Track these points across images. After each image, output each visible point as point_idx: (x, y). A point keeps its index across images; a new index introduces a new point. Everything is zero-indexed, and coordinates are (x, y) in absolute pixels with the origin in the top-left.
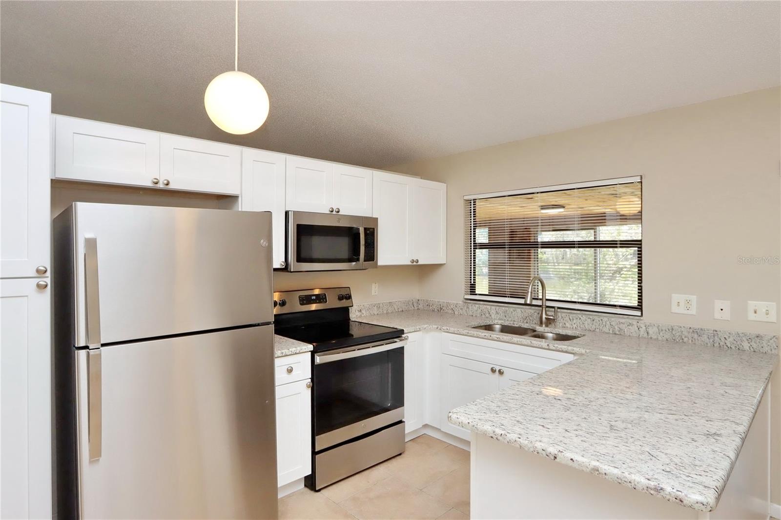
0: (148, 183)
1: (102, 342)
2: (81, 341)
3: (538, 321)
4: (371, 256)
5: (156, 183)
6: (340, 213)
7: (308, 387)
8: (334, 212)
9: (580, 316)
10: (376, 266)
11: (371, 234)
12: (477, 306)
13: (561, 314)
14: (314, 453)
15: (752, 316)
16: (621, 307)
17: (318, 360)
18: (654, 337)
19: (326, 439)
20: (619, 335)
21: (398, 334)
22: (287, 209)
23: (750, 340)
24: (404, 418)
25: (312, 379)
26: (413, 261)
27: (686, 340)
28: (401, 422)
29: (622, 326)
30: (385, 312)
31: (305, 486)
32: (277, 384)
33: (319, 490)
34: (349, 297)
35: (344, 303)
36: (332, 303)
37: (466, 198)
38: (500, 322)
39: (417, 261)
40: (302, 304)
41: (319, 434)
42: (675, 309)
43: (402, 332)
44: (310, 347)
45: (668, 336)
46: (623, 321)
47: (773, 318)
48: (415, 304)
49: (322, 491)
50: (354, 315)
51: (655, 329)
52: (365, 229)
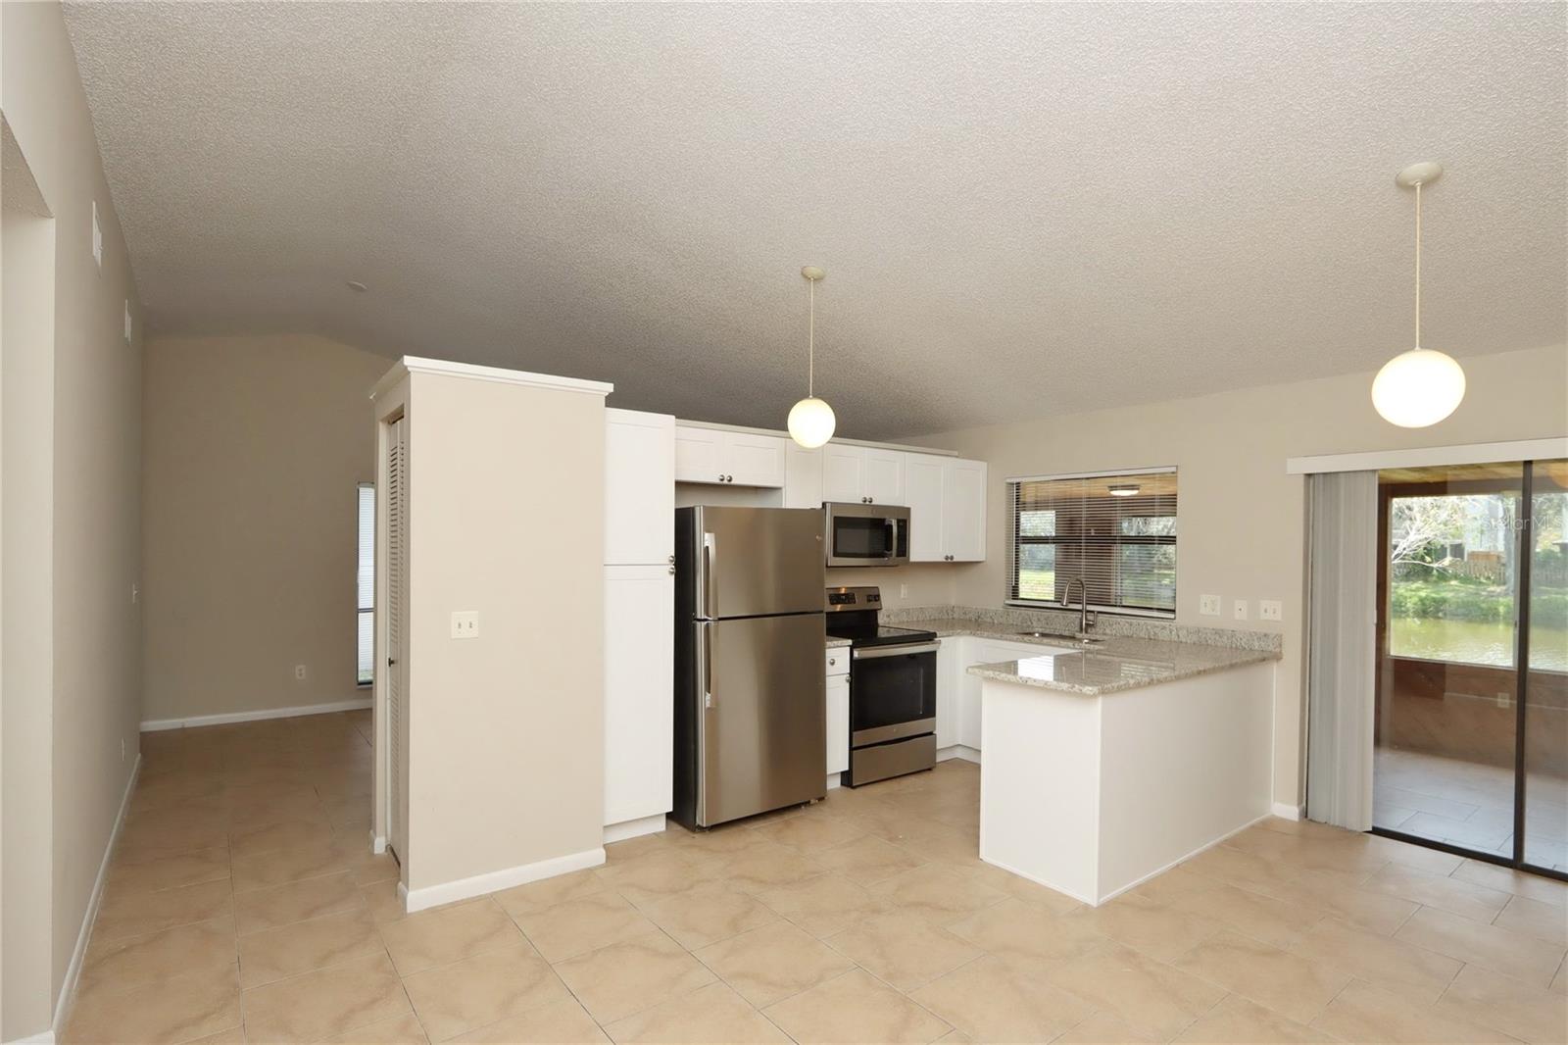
0: (716, 481)
1: (720, 616)
2: (700, 613)
3: (1077, 628)
4: (903, 551)
5: (722, 480)
6: (873, 503)
7: (847, 681)
8: (867, 503)
9: (1119, 620)
10: (908, 562)
11: (904, 525)
12: (1018, 612)
13: (1101, 617)
14: (851, 749)
15: (1263, 616)
16: (1159, 609)
17: (856, 654)
18: (1184, 640)
19: (862, 736)
20: (1153, 640)
21: (929, 637)
22: (825, 500)
23: (1259, 639)
24: (935, 729)
25: (850, 674)
26: (947, 558)
27: (1210, 642)
28: (931, 734)
29: (1157, 630)
30: (915, 619)
31: (842, 784)
32: (827, 674)
33: (854, 788)
34: (877, 598)
35: (872, 606)
36: (860, 604)
37: (1009, 481)
38: (1040, 630)
39: (952, 558)
40: (832, 604)
41: (855, 730)
42: (1203, 611)
43: (934, 635)
44: (850, 642)
45: (1195, 638)
46: (1157, 623)
47: (1278, 617)
48: (950, 613)
49: (858, 790)
50: (882, 619)
51: (1185, 631)
52: (899, 521)
